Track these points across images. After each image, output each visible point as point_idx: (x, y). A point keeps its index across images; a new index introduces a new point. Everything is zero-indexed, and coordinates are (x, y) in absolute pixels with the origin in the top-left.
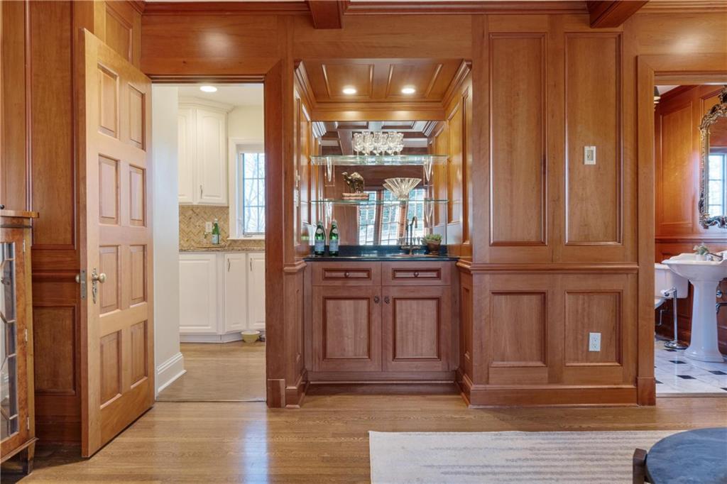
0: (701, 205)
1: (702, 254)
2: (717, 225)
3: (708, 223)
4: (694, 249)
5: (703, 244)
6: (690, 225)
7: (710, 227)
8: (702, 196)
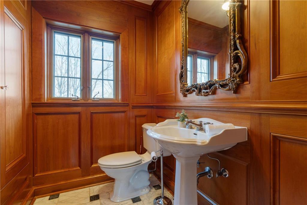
0: (181, 76)
1: (183, 120)
2: (195, 93)
3: (187, 91)
4: (176, 116)
5: (183, 111)
6: (174, 94)
7: (188, 95)
8: (182, 68)
